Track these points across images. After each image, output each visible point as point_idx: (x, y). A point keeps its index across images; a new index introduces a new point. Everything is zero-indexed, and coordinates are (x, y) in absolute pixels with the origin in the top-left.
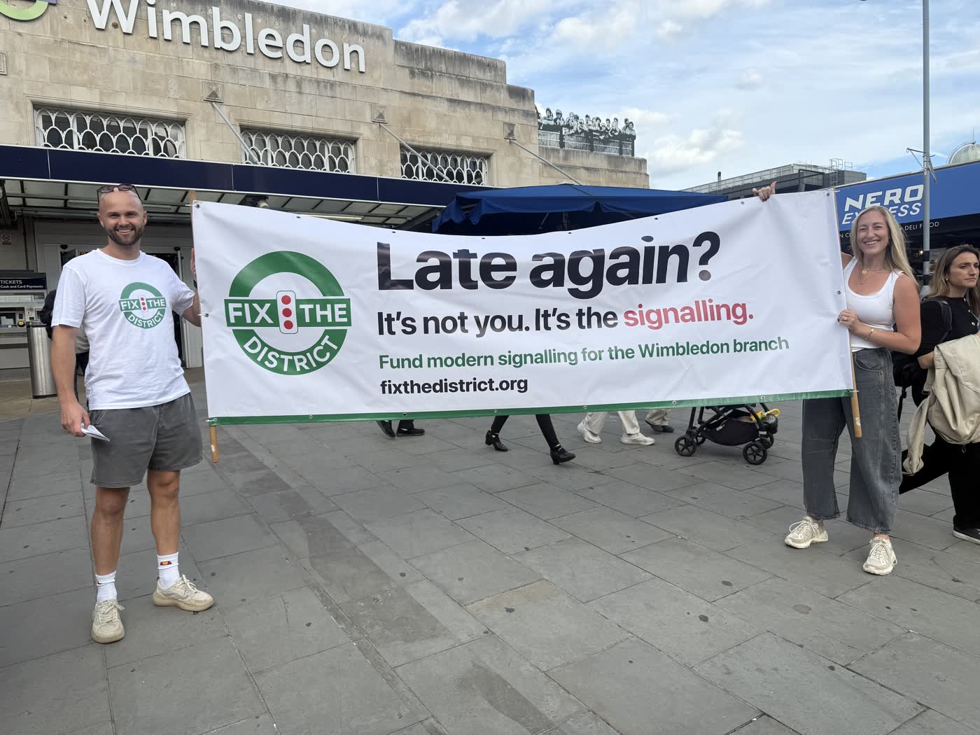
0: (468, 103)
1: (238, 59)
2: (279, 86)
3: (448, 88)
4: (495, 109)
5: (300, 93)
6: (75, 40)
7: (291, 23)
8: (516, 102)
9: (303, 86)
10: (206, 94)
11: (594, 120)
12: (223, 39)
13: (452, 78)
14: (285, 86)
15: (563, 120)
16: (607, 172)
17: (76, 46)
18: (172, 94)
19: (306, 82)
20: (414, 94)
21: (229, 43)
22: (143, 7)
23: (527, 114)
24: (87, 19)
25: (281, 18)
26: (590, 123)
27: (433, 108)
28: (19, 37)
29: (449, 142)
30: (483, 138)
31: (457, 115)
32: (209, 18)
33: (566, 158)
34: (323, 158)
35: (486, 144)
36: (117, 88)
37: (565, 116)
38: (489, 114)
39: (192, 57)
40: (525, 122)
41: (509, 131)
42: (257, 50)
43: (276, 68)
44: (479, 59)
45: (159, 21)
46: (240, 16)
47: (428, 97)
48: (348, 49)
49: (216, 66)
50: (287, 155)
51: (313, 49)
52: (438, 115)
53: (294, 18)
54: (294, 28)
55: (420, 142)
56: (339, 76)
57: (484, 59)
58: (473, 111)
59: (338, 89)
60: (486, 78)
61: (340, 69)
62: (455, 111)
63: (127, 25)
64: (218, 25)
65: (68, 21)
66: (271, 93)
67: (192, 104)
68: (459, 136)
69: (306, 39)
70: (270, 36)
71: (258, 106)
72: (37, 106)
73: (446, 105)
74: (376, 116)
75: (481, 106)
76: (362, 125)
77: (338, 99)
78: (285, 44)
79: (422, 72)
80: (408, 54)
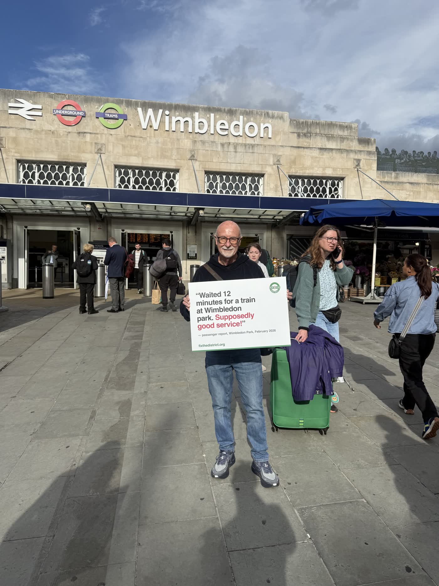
0: (332, 149)
1: (206, 137)
2: (225, 149)
3: (320, 142)
4: (348, 151)
5: (236, 152)
6: (133, 135)
7: (234, 116)
8: (363, 146)
9: (237, 147)
10: (189, 156)
11: (419, 154)
12: (199, 128)
13: (322, 136)
14: (228, 149)
15: (396, 154)
16: (426, 185)
17: (134, 138)
18: (174, 157)
19: (239, 146)
20: (299, 147)
21: (202, 129)
22: (163, 117)
23: (369, 153)
24: (139, 125)
25: (229, 114)
26: (415, 155)
27: (310, 154)
28: (111, 136)
29: (318, 172)
30: (340, 168)
31: (324, 156)
32: (193, 118)
33: (396, 177)
34: (246, 185)
35: (341, 172)
36: (150, 156)
37: (398, 153)
38: (344, 155)
39: (184, 138)
40: (368, 158)
41: (356, 164)
42: (216, 132)
43: (225, 140)
44: (341, 123)
45: (170, 122)
46: (208, 116)
47: (307, 148)
48: (263, 126)
49: (195, 142)
50: (227, 184)
51: (244, 128)
52: (312, 157)
53: (235, 113)
54: (235, 119)
55: (300, 173)
56: (257, 141)
57: (344, 124)
58: (335, 154)
59: (256, 148)
60: (344, 134)
61: (258, 137)
62: (323, 155)
63: (156, 126)
64: (197, 120)
65: (131, 126)
66: (221, 154)
67: (182, 161)
68: (324, 169)
69: (241, 123)
70: (222, 124)
71: (214, 161)
72: (116, 167)
73: (318, 151)
74: (275, 161)
75: (340, 150)
76: (267, 167)
77: (256, 154)
78: (229, 127)
79: (305, 135)
80: (297, 125)
